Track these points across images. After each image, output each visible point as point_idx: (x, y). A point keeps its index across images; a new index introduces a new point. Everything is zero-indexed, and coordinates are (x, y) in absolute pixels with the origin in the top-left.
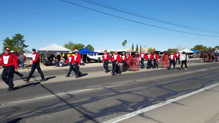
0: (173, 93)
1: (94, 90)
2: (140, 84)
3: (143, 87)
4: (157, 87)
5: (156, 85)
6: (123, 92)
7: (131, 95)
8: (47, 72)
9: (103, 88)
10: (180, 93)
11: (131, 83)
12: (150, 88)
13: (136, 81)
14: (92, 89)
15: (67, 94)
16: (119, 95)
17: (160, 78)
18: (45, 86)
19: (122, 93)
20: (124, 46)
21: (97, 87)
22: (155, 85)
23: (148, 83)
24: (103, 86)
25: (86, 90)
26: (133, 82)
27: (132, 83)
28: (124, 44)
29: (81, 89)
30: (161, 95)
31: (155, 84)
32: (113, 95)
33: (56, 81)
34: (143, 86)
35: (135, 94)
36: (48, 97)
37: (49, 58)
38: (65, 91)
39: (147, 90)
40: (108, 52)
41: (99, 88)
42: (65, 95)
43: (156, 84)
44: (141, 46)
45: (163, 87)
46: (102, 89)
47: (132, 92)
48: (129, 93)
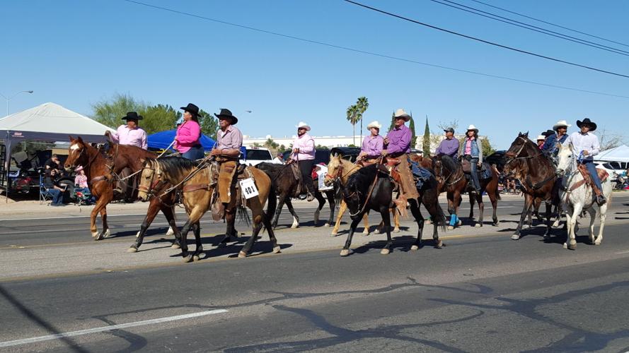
0: (582, 339)
1: (234, 316)
2: (434, 297)
3: (449, 309)
4: (512, 309)
5: (507, 303)
6: (365, 328)
7: (400, 343)
8: (13, 229)
9: (276, 310)
10: (613, 339)
11: (396, 290)
12: (482, 313)
13: (418, 281)
14: (224, 311)
15: (114, 332)
16: (347, 343)
17: (522, 271)
18: (13, 293)
19: (359, 335)
20: (354, 121)
21: (246, 304)
22: (502, 303)
23: (469, 291)
24: (271, 300)
25: (198, 314)
26: (406, 285)
27: (399, 290)
28: (355, 113)
29: (176, 309)
30: (533, 346)
31: (499, 299)
32: (321, 343)
33: (59, 269)
34: (450, 302)
35: (418, 341)
36: (31, 344)
37: (25, 165)
38: (103, 319)
39: (468, 322)
40: (283, 147)
41: (255, 306)
42: (104, 337)
43: (506, 296)
44: (427, 125)
45: (539, 309)
46: (269, 313)
47: (403, 332)
48: (391, 332)
